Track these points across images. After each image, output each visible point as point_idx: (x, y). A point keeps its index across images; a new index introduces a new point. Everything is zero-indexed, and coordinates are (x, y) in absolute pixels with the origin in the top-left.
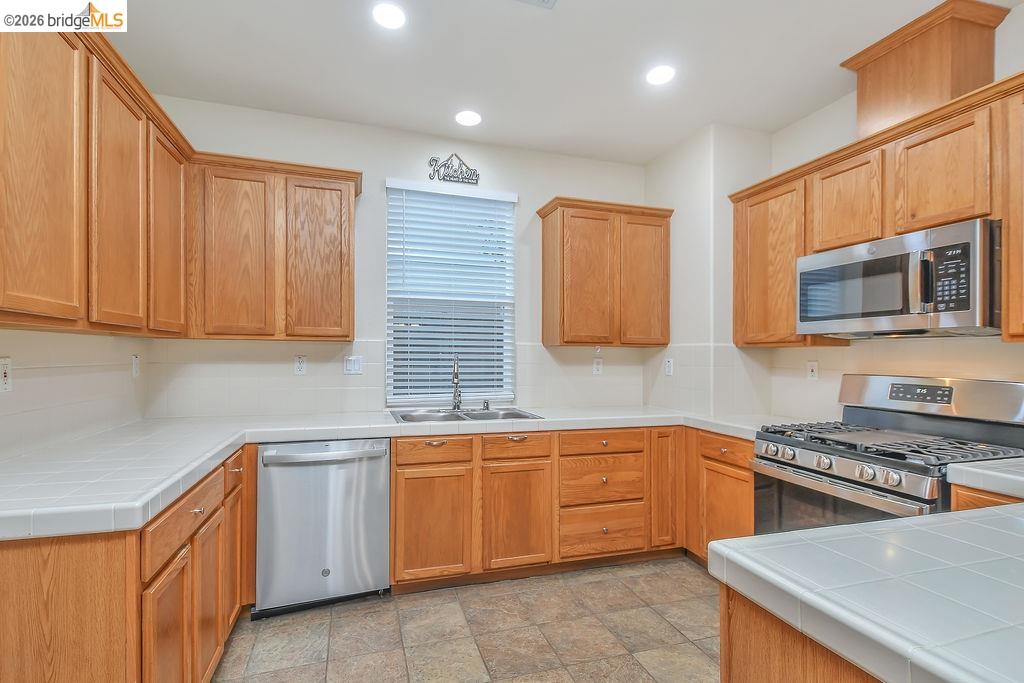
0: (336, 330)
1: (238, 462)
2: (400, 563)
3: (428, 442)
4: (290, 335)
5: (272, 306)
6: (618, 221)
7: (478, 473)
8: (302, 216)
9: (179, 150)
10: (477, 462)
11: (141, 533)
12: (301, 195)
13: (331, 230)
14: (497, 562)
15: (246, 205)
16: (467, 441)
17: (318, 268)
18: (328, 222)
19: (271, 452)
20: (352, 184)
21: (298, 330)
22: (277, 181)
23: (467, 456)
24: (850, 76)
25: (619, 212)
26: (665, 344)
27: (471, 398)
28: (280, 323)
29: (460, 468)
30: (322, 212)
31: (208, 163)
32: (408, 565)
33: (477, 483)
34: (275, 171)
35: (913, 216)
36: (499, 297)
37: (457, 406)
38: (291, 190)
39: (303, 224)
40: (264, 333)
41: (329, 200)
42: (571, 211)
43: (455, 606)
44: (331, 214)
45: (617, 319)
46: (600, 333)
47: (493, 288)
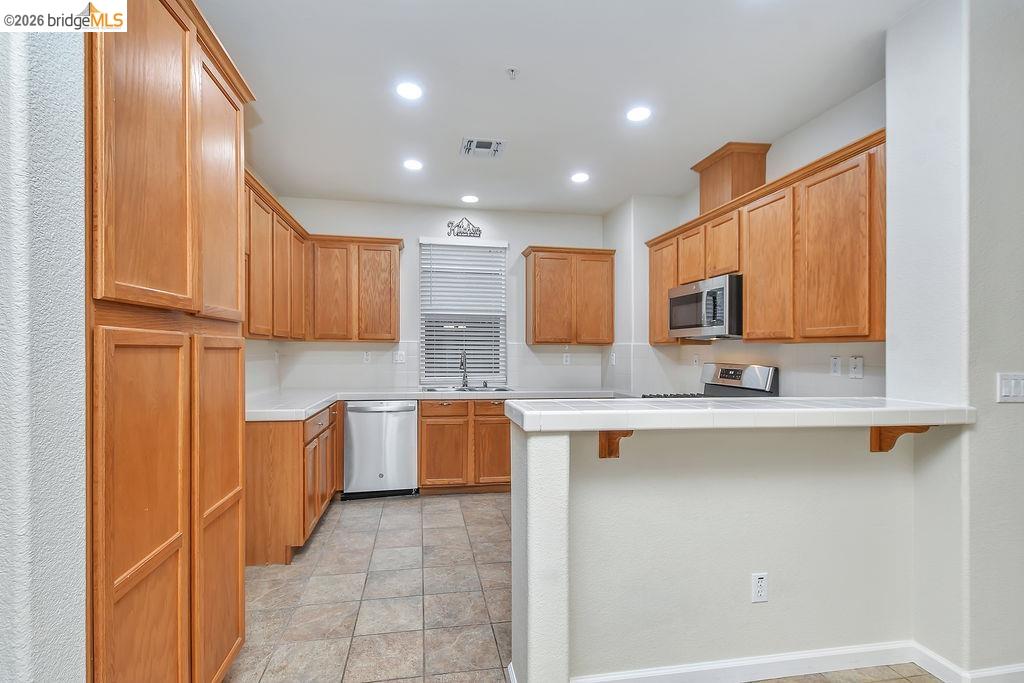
0: (388, 336)
1: (334, 409)
2: (424, 475)
3: (441, 403)
4: (361, 339)
5: (351, 323)
6: (575, 258)
7: (471, 424)
8: (368, 268)
9: (302, 235)
10: (471, 417)
11: (304, 422)
12: (365, 255)
13: (384, 275)
14: (484, 480)
15: (336, 263)
16: (465, 404)
17: (377, 299)
18: (383, 271)
19: (350, 405)
20: (397, 246)
21: (366, 336)
22: (353, 248)
23: (464, 412)
24: (696, 176)
25: (575, 253)
26: (611, 343)
27: (475, 380)
28: (355, 332)
29: (460, 420)
30: (380, 264)
31: (316, 240)
32: (429, 476)
33: (471, 430)
34: (352, 241)
35: (715, 268)
36: (495, 311)
37: (465, 385)
38: (362, 251)
39: (368, 272)
40: (346, 338)
41: (382, 257)
42: (541, 254)
43: (457, 501)
44: (384, 265)
45: (574, 326)
46: (563, 335)
47: (490, 306)
